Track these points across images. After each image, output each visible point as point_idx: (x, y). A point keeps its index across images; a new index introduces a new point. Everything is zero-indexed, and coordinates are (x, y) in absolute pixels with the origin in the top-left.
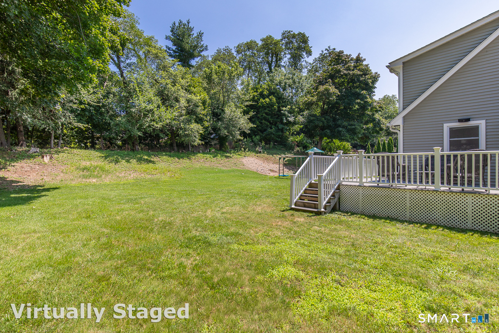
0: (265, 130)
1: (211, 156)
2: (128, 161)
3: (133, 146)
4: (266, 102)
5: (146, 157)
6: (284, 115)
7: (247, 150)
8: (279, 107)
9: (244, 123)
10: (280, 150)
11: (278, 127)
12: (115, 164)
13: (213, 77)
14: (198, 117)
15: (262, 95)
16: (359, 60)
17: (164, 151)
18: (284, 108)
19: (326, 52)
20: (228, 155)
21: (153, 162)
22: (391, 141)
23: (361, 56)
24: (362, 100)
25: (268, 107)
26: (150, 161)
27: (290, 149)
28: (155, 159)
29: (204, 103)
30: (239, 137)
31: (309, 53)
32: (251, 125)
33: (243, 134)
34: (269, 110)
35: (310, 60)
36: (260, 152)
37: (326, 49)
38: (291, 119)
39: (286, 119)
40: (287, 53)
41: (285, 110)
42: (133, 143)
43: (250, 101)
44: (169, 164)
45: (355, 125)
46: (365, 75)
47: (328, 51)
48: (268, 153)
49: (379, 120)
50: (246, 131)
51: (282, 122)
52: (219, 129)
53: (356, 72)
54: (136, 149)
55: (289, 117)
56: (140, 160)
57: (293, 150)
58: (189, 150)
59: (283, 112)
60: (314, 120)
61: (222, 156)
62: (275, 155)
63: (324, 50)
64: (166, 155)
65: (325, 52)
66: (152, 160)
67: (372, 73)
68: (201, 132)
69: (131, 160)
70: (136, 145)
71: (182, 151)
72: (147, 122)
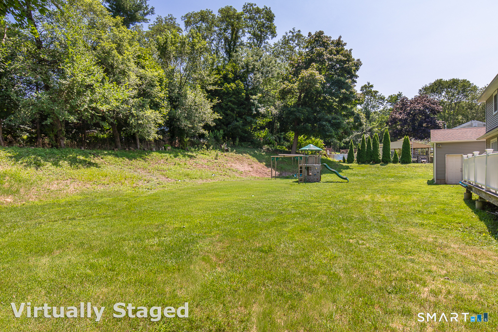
0: (229, 123)
1: (172, 155)
2: (56, 164)
3: (56, 141)
4: (231, 87)
5: (82, 158)
6: (253, 104)
7: (211, 148)
8: (247, 95)
9: (208, 113)
10: (247, 147)
11: (246, 120)
12: (37, 169)
13: (169, 49)
14: (153, 102)
15: (225, 78)
16: (339, 43)
17: (105, 149)
18: (254, 97)
19: (291, 34)
20: (189, 153)
21: (96, 165)
22: (377, 137)
23: (341, 39)
24: (347, 90)
25: (234, 94)
26: (90, 164)
27: (257, 147)
28: (97, 160)
29: (161, 81)
30: (202, 131)
31: (274, 34)
32: (216, 116)
33: (206, 127)
34: (234, 98)
35: (276, 40)
36: (227, 151)
37: (290, 32)
38: (262, 110)
39: (256, 110)
40: (247, 31)
41: (255, 99)
42: (56, 136)
43: (214, 85)
44: (120, 167)
45: (338, 119)
46: (348, 60)
47: (292, 33)
48: (237, 152)
49: (358, 115)
50: (210, 123)
51: (251, 115)
52: (179, 119)
53: (340, 57)
54: (60, 145)
55: (259, 108)
56: (73, 162)
57: (261, 148)
58: (137, 148)
59: (252, 100)
60: (295, 111)
61: (184, 156)
62: (244, 154)
63: (288, 32)
64: (110, 154)
65: (289, 34)
66: (93, 161)
67: (354, 60)
68: (160, 122)
69: (61, 162)
70: (61, 138)
71: (129, 149)
72: (84, 103)
